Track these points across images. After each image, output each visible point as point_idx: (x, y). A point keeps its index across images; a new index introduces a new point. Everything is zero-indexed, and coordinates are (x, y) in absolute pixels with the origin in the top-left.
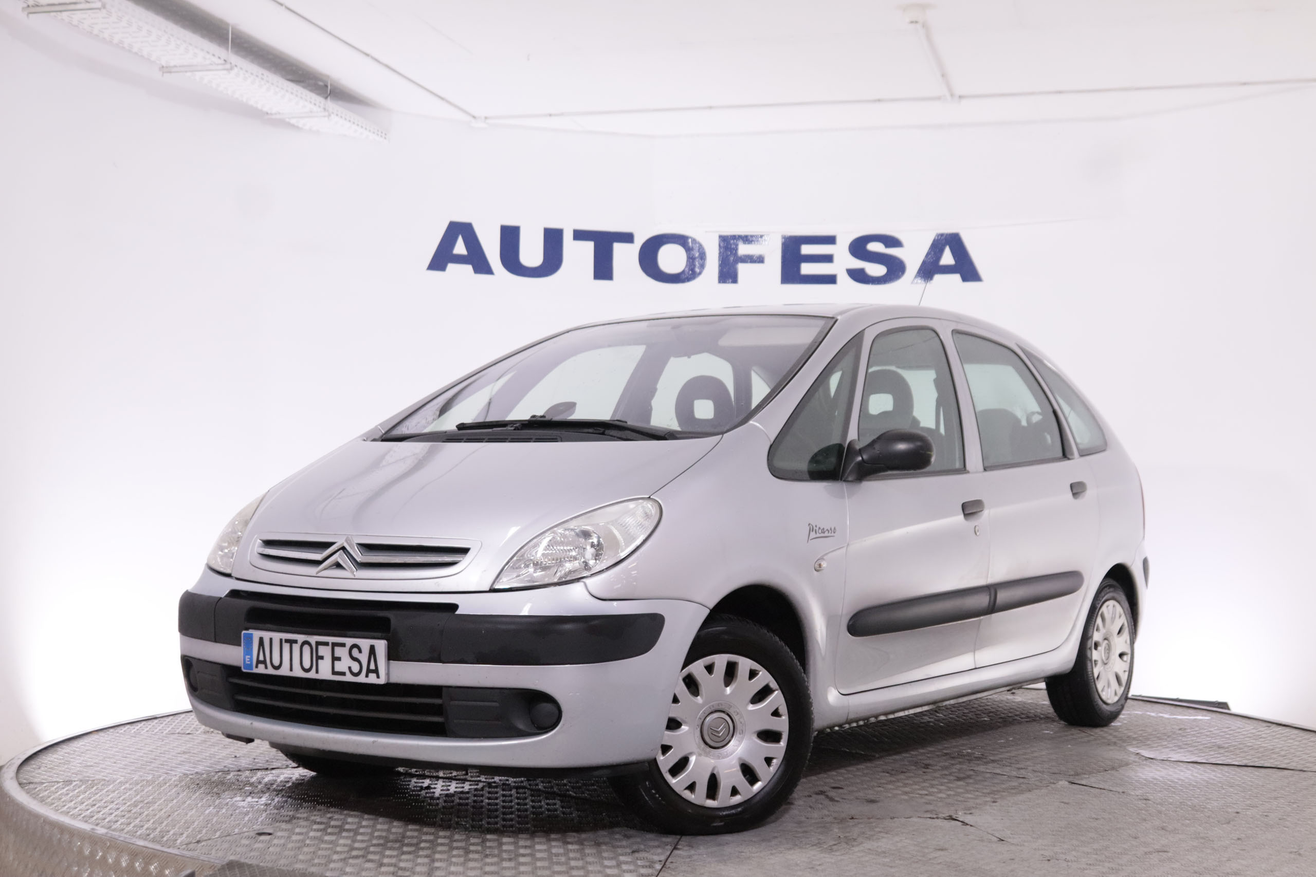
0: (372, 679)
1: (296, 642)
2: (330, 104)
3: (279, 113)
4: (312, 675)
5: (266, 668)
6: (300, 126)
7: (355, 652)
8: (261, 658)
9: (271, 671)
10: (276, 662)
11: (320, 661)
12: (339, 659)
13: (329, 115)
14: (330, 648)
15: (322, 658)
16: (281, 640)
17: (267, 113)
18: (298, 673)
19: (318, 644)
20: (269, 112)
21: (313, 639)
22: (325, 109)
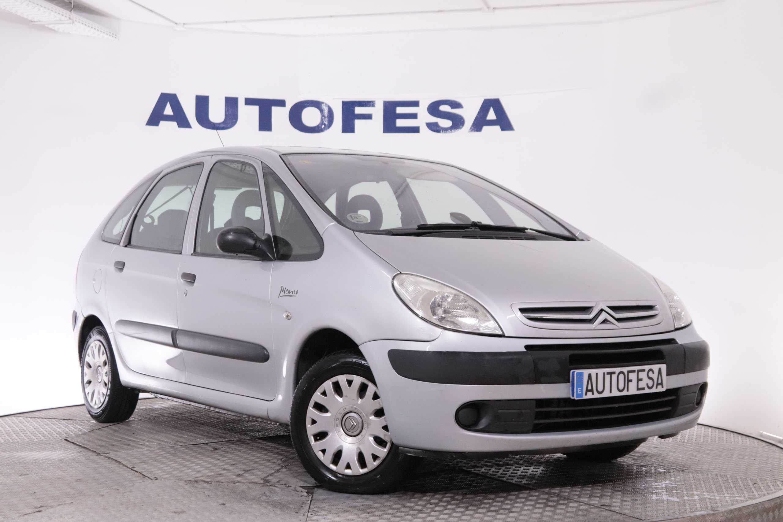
0: (660, 389)
1: (614, 373)
2: (74, 15)
3: (40, 21)
4: (625, 393)
5: (593, 394)
6: (56, 29)
7: (651, 374)
8: (590, 388)
9: (596, 396)
10: (600, 389)
11: (630, 383)
12: (641, 380)
13: (73, 22)
14: (636, 374)
15: (631, 381)
16: (604, 373)
17: (32, 21)
18: (616, 393)
19: (629, 372)
20: (33, 20)
21: (625, 370)
22: (70, 18)
